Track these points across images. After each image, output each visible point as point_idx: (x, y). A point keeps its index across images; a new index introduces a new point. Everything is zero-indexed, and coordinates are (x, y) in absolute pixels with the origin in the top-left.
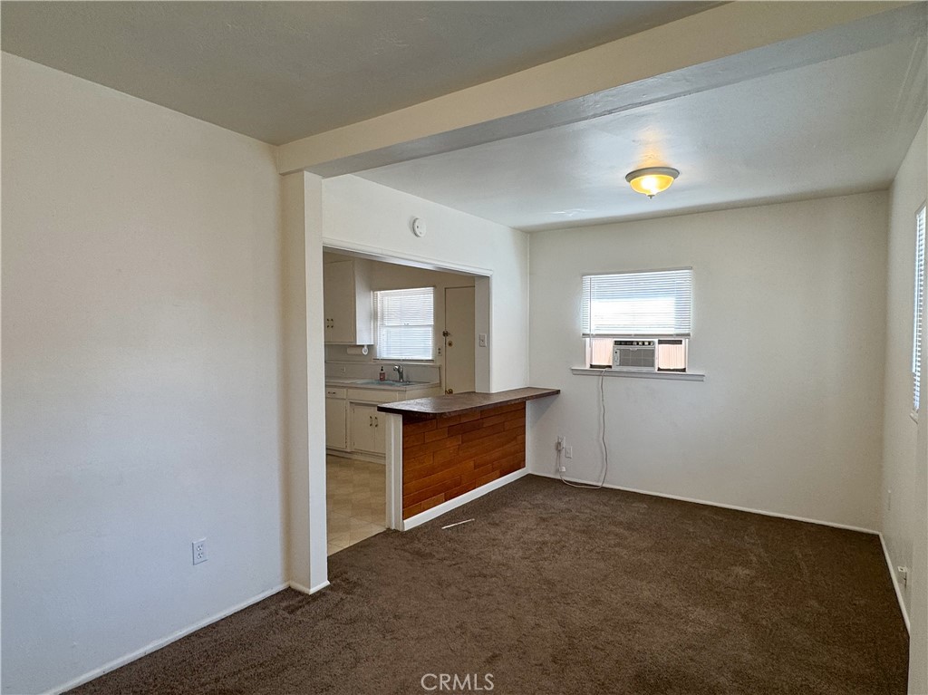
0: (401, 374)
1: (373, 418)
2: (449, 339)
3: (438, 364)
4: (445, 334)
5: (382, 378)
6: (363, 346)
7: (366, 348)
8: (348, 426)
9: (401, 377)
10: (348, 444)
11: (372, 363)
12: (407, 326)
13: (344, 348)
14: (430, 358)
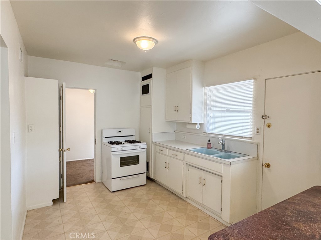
0: (223, 145)
1: (202, 179)
2: (267, 121)
3: (256, 141)
4: (264, 117)
5: (209, 146)
6: (196, 124)
7: (198, 125)
8: (184, 182)
9: (224, 148)
10: (184, 191)
11: (201, 135)
12: (228, 110)
13: (185, 124)
14: (249, 136)
